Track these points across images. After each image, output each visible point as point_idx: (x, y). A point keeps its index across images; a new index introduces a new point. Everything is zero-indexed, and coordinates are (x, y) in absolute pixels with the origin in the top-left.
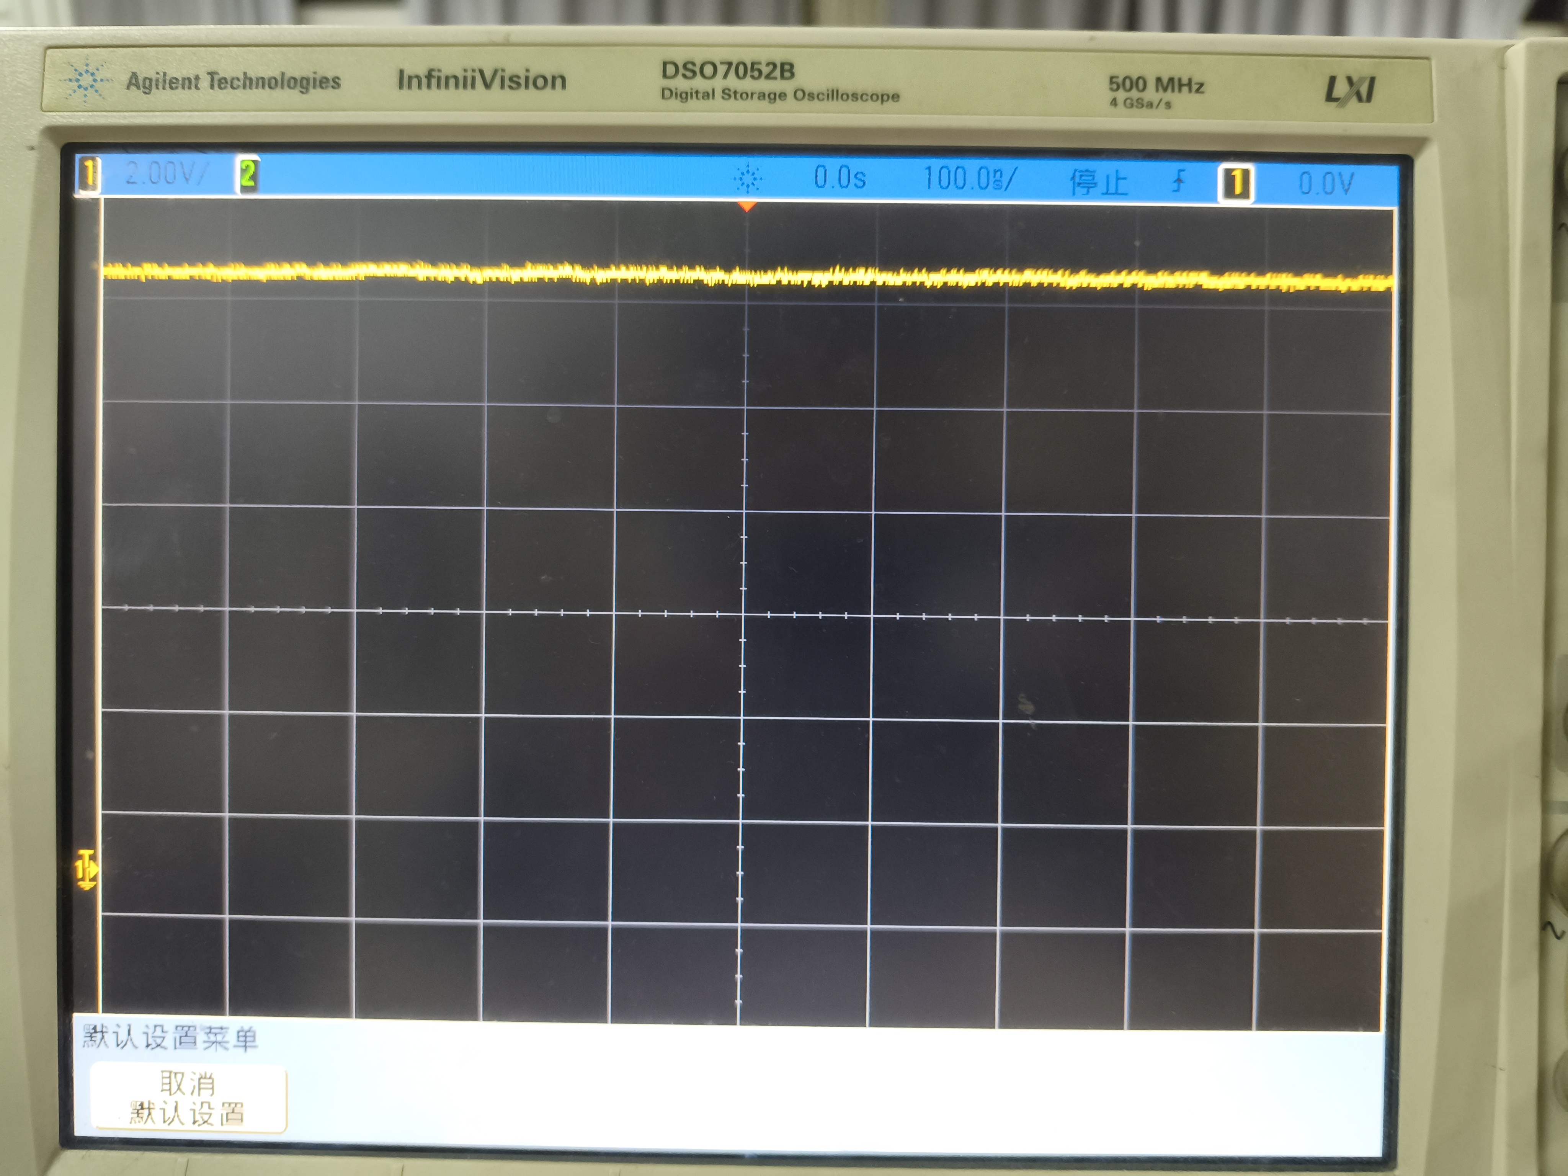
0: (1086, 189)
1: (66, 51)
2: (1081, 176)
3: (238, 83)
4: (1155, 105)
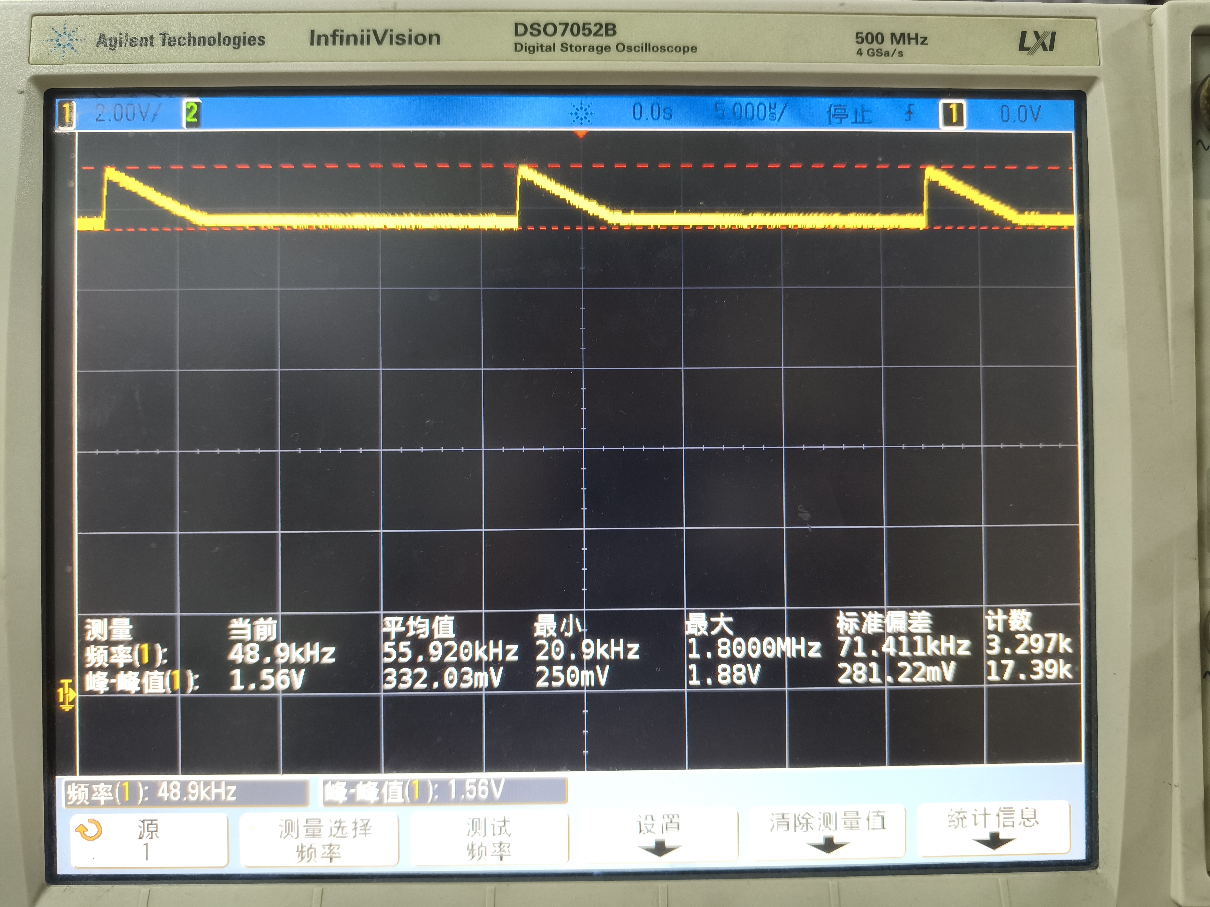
0: (839, 120)
1: (48, 18)
2: (835, 110)
3: (185, 41)
4: (891, 54)
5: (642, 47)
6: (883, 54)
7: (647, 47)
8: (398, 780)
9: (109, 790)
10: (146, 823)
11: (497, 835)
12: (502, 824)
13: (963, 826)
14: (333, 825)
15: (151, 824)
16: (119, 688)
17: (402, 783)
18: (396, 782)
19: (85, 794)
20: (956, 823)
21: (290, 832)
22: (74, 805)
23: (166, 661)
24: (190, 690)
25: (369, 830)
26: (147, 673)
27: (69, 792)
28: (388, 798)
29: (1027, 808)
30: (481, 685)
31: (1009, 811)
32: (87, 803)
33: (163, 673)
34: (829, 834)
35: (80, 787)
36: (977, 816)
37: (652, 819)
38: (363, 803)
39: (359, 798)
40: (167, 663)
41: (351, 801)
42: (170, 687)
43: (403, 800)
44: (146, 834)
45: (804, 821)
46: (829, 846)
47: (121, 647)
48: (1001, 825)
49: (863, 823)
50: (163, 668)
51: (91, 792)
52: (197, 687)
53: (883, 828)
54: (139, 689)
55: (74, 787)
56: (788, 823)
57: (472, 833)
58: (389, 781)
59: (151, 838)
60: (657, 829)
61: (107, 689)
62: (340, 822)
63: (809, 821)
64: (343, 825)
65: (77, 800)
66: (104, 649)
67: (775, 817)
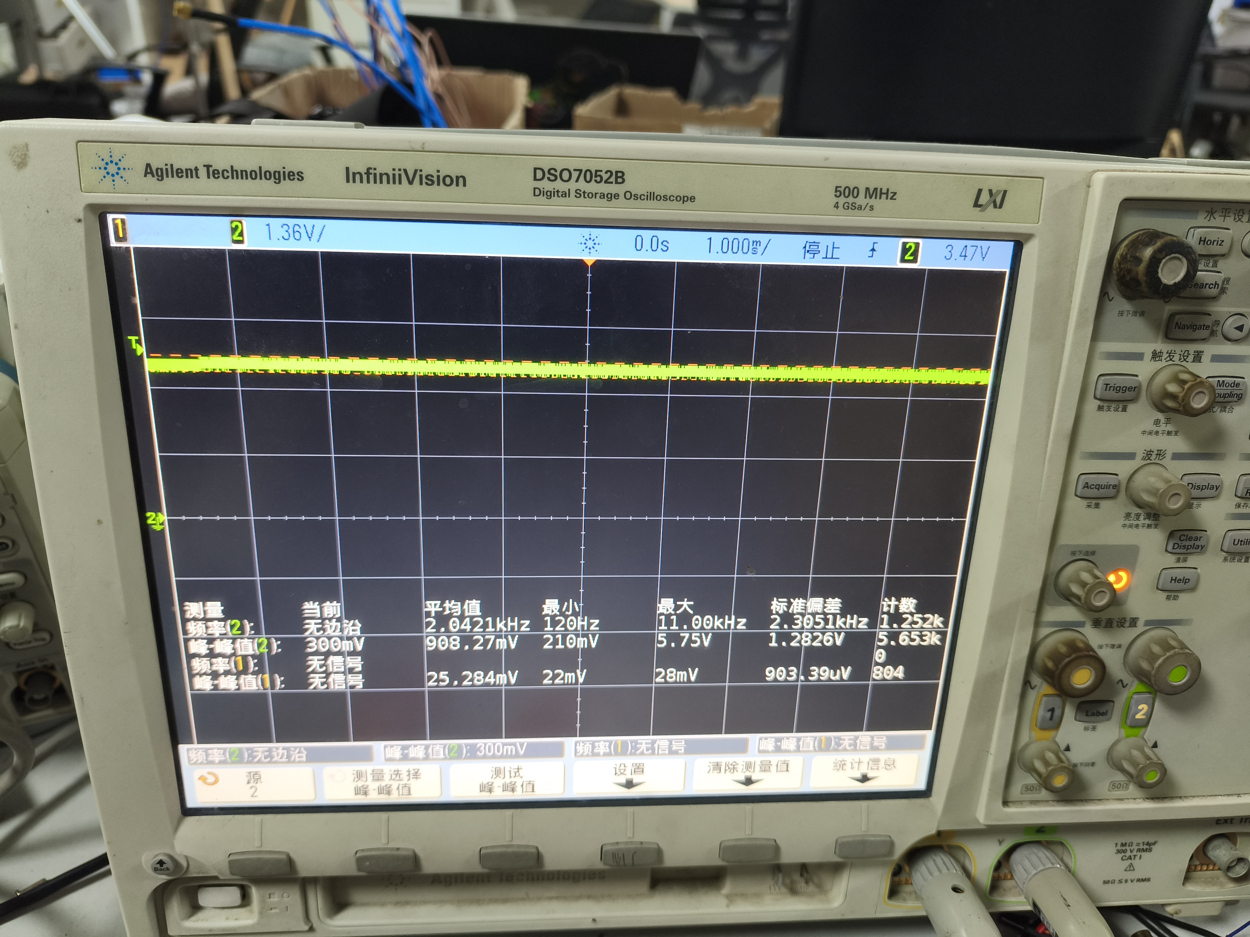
0: (813, 255)
2: (810, 246)
3: (228, 174)
4: (863, 208)
5: (647, 195)
6: (857, 207)
7: (652, 196)
8: (440, 744)
9: (222, 753)
10: (252, 774)
11: (512, 778)
12: (517, 770)
13: (842, 769)
14: (392, 773)
15: (256, 774)
16: (222, 686)
17: (443, 746)
18: (438, 746)
19: (203, 757)
20: (838, 767)
21: (361, 778)
22: (195, 763)
23: (257, 668)
24: (278, 688)
25: (419, 775)
26: (243, 676)
27: (190, 755)
28: (433, 755)
29: (889, 758)
30: (501, 682)
31: (876, 761)
32: (206, 762)
33: (255, 676)
34: (748, 774)
35: (198, 752)
36: (854, 763)
37: (625, 767)
38: (415, 759)
39: (411, 755)
40: (258, 670)
41: (405, 758)
42: (262, 686)
43: (444, 757)
44: (252, 781)
45: (732, 767)
46: (748, 781)
47: (220, 659)
48: (870, 768)
49: (773, 768)
50: (254, 673)
51: (207, 755)
52: (283, 686)
53: (787, 771)
54: (237, 687)
55: (194, 752)
56: (720, 767)
57: (495, 776)
58: (433, 745)
59: (256, 783)
60: (628, 772)
61: (213, 687)
62: (398, 771)
63: (735, 766)
64: (400, 772)
65: (197, 760)
66: (207, 660)
67: (712, 764)
